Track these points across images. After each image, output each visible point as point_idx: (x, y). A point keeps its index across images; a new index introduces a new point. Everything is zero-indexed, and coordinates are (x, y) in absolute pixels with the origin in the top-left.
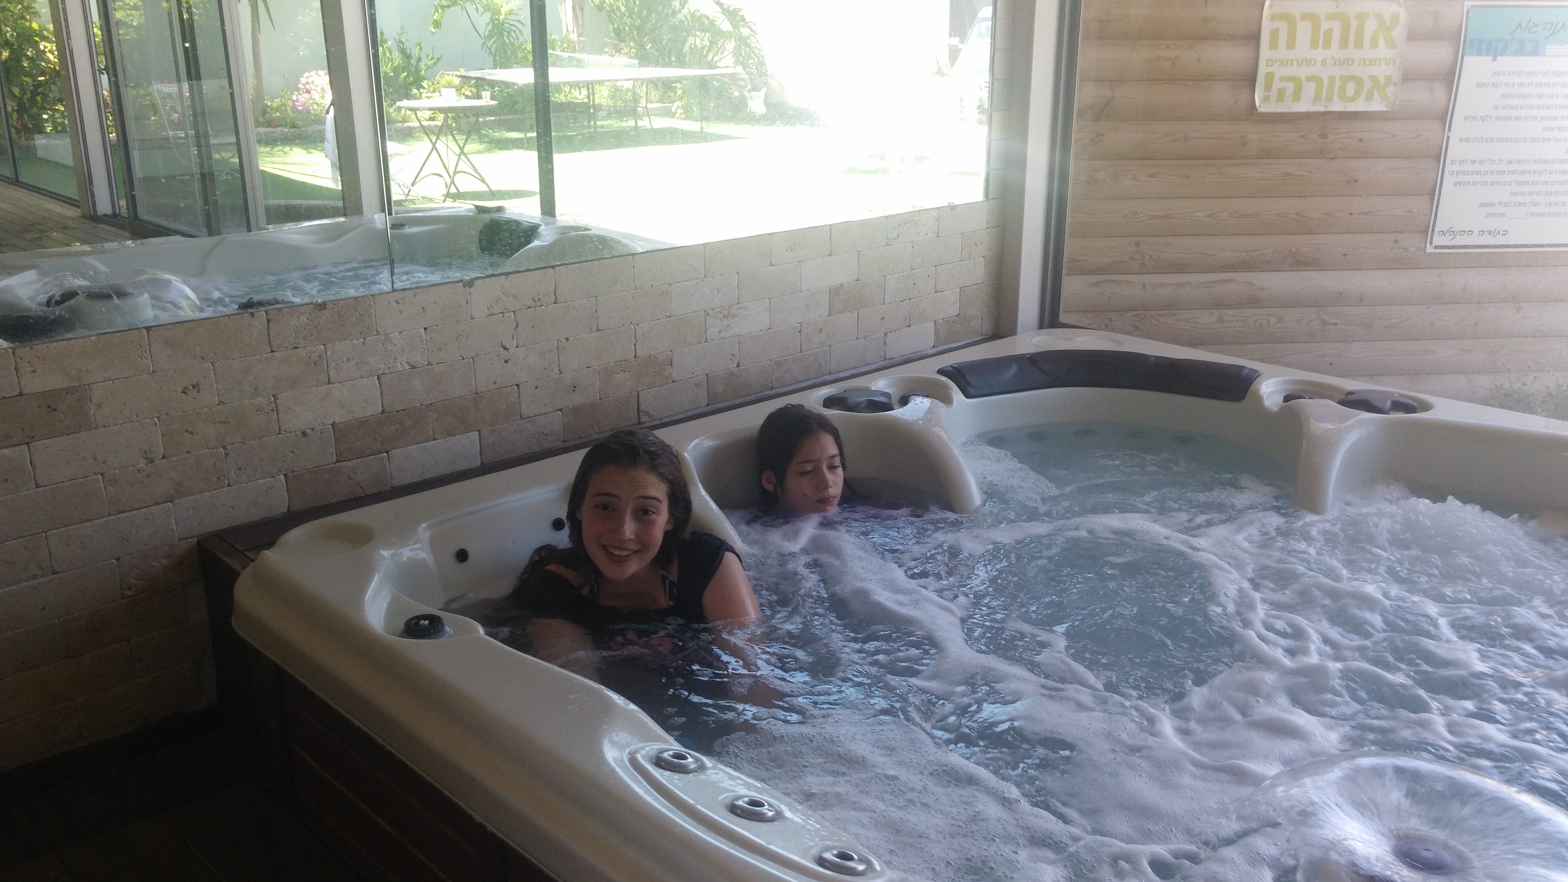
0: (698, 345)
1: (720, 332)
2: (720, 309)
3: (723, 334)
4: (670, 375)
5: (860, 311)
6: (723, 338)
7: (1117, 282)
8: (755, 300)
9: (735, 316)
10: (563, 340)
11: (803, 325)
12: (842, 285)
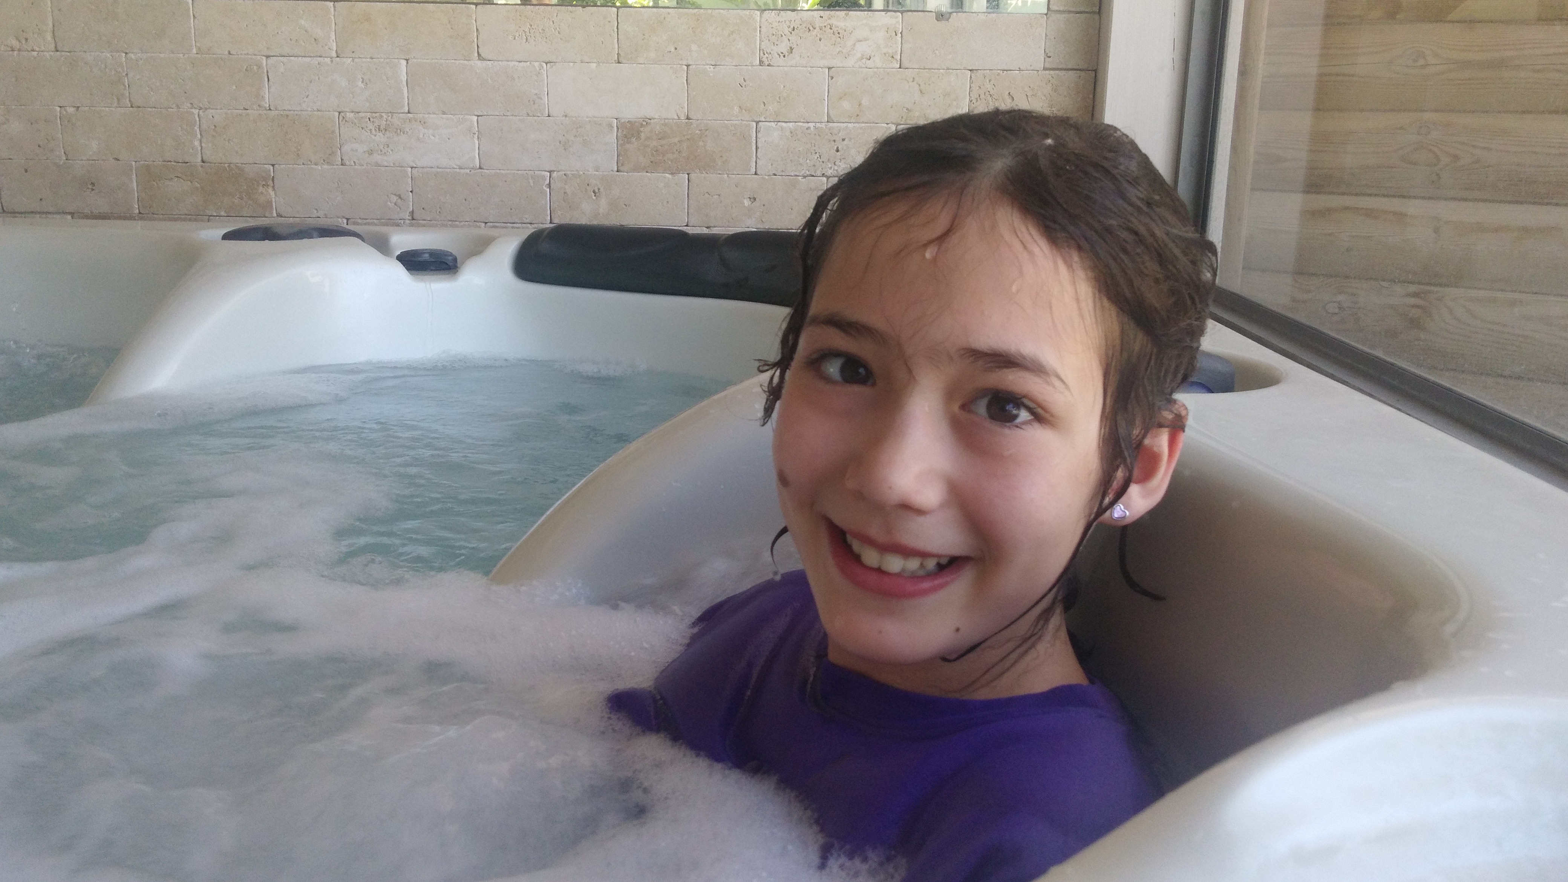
0: (326, 167)
1: (371, 152)
2: (369, 115)
3: (377, 158)
4: (269, 203)
5: (693, 176)
6: (378, 165)
7: (1370, 213)
8: (444, 113)
9: (399, 131)
10: (71, 110)
11: (555, 175)
12: (647, 121)
